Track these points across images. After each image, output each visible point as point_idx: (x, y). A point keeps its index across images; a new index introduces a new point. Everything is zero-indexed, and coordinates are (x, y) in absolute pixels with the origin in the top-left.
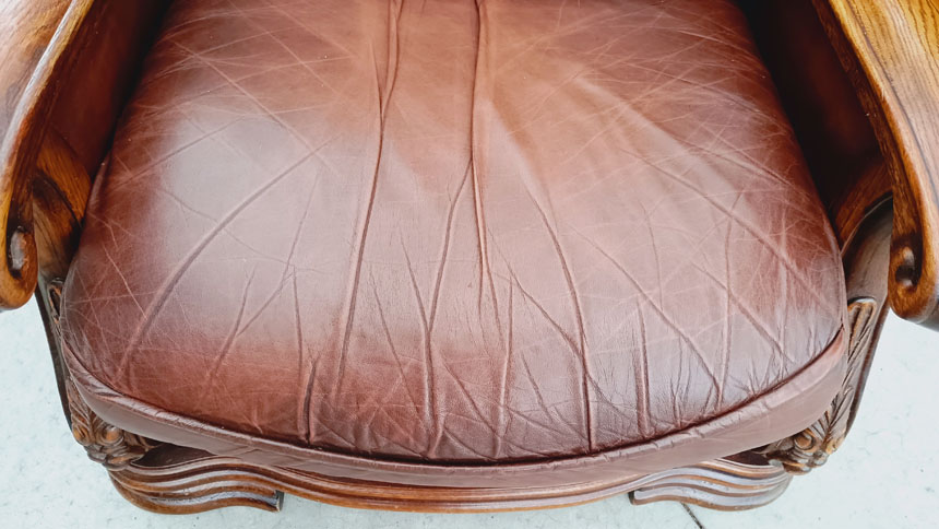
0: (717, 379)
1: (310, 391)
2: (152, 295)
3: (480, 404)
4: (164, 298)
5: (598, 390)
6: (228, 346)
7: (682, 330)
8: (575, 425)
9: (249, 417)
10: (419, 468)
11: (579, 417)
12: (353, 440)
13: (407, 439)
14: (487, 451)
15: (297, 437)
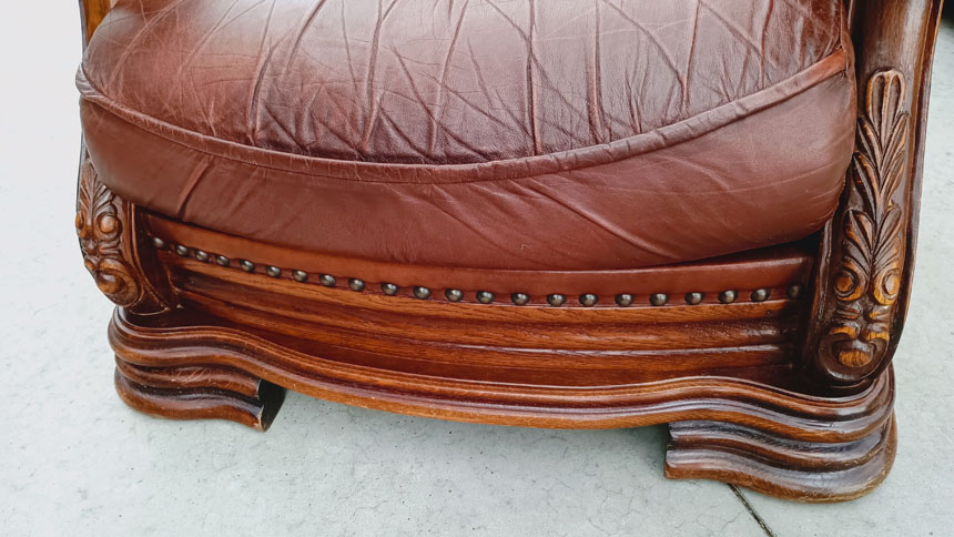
0: (680, 71)
1: (262, 75)
3: (418, 81)
5: (543, 74)
6: (204, 41)
7: (641, 24)
8: (517, 114)
9: (207, 115)
10: (353, 166)
11: (522, 103)
12: (293, 131)
13: (343, 126)
14: (423, 147)
15: (245, 134)
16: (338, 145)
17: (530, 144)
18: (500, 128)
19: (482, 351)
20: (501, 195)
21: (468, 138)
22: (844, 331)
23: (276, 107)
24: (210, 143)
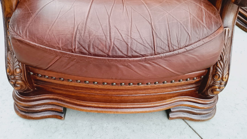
0: (189, 33)
1: (76, 33)
2: (36, 11)
3: (123, 36)
4: (39, 12)
6: (55, 22)
7: (178, 20)
8: (150, 45)
9: (59, 44)
10: (106, 59)
11: (151, 42)
12: (88, 49)
13: (103, 48)
14: (126, 53)
15: (72, 50)
16: (101, 53)
17: (154, 52)
18: (146, 48)
19: (127, 96)
20: (146, 64)
21: (138, 51)
22: (216, 87)
23: (82, 43)
24: (61, 52)
